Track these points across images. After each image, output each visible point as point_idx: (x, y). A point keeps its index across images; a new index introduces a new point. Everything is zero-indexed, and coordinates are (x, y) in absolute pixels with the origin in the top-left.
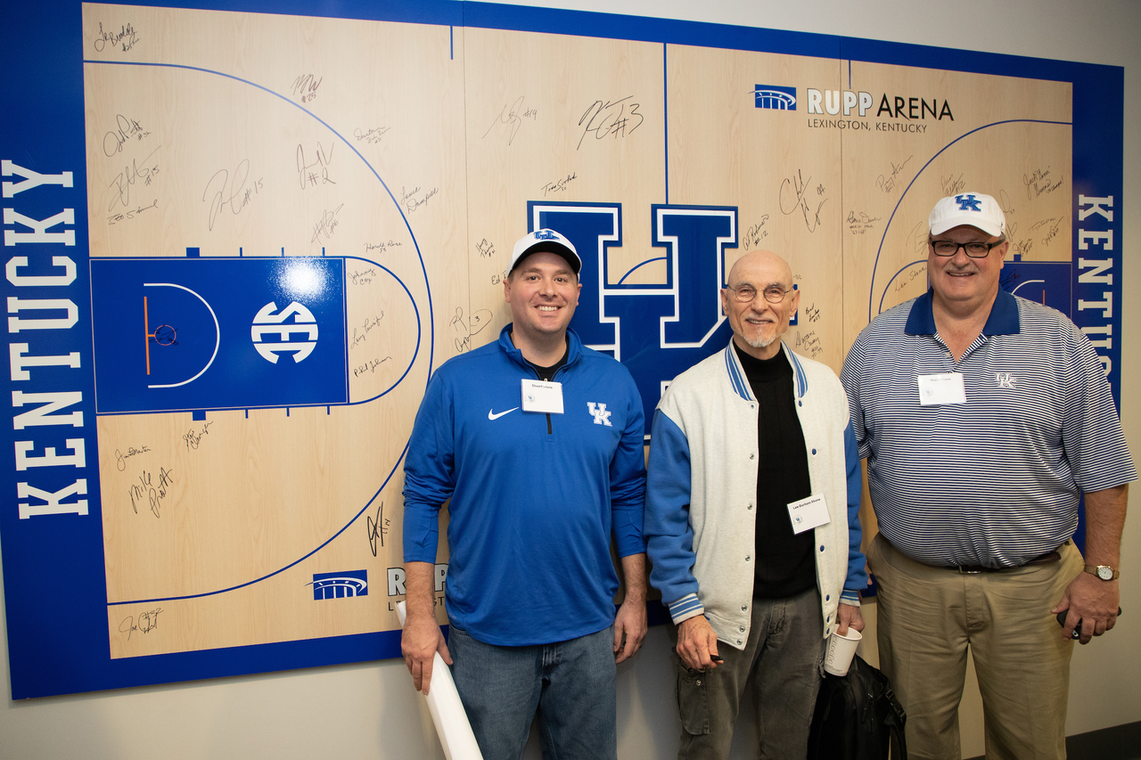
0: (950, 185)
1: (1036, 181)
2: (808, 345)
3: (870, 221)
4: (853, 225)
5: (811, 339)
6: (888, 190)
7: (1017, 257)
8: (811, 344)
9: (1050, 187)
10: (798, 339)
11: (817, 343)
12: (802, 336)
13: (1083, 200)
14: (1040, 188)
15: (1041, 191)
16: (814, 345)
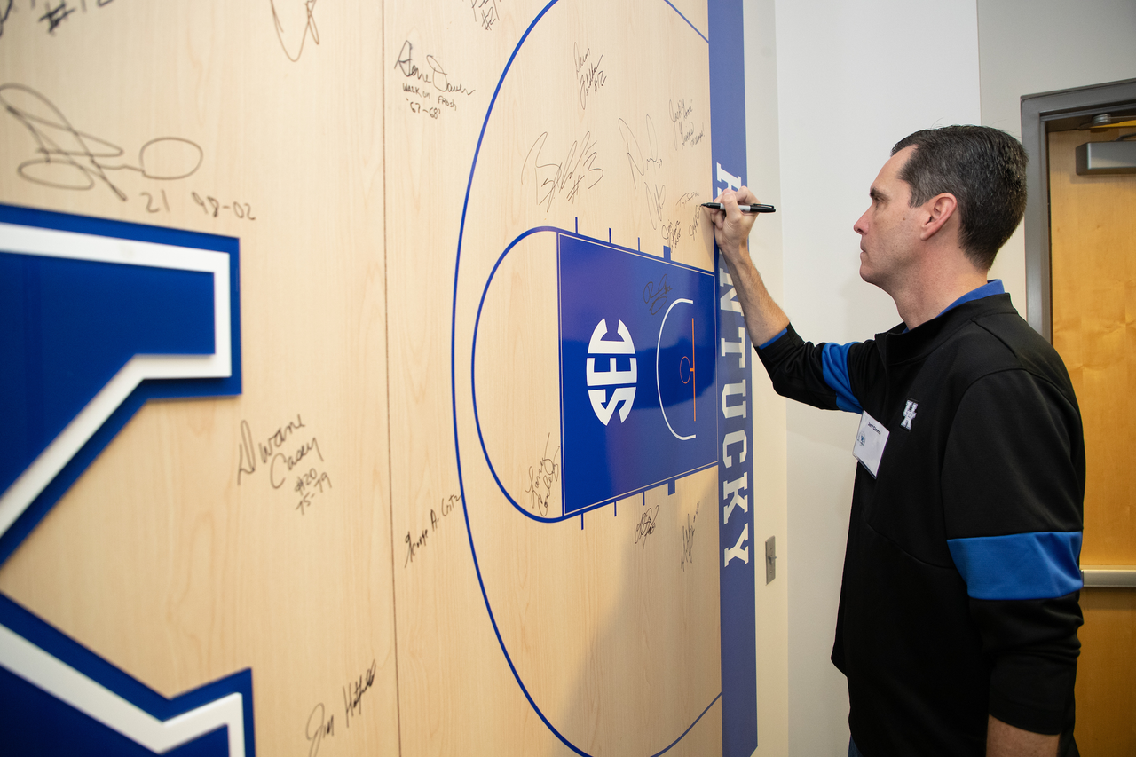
0: (585, 70)
1: (681, 119)
2: (281, 466)
3: (449, 88)
4: (412, 81)
5: (290, 448)
6: (488, 24)
7: (667, 250)
8: (291, 464)
9: (692, 137)
10: (245, 448)
11: (311, 457)
12: (261, 437)
13: (723, 175)
14: (685, 134)
15: (686, 140)
16: (301, 469)
